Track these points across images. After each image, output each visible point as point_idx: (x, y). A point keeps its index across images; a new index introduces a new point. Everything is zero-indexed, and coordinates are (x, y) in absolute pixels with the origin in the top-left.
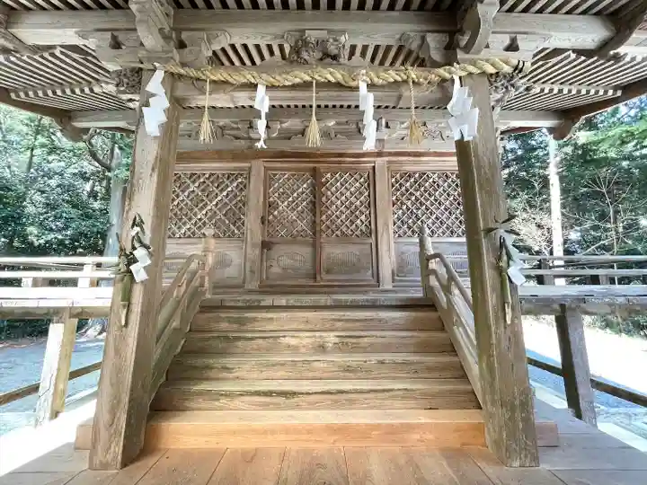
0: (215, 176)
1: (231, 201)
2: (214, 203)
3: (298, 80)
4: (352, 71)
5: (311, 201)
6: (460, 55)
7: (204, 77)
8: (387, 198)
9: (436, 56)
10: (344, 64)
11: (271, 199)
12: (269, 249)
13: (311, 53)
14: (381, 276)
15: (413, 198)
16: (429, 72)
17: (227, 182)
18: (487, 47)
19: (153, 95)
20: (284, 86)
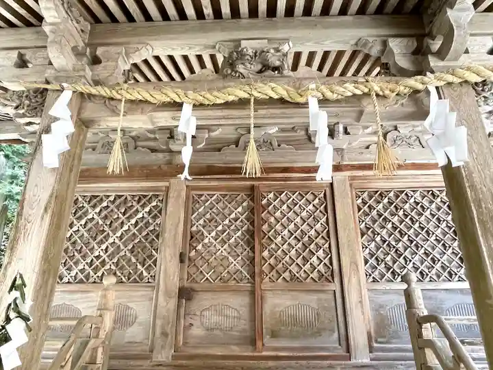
0: (124, 198)
1: (140, 231)
2: (119, 234)
3: (231, 98)
4: (299, 86)
5: (248, 231)
6: (433, 62)
7: (119, 97)
8: (352, 225)
9: (403, 62)
10: (289, 77)
11: (194, 228)
12: (189, 299)
13: (249, 66)
14: (352, 343)
15: (389, 226)
16: (397, 83)
17: (138, 207)
18: (467, 52)
19: (56, 119)
20: (215, 105)
